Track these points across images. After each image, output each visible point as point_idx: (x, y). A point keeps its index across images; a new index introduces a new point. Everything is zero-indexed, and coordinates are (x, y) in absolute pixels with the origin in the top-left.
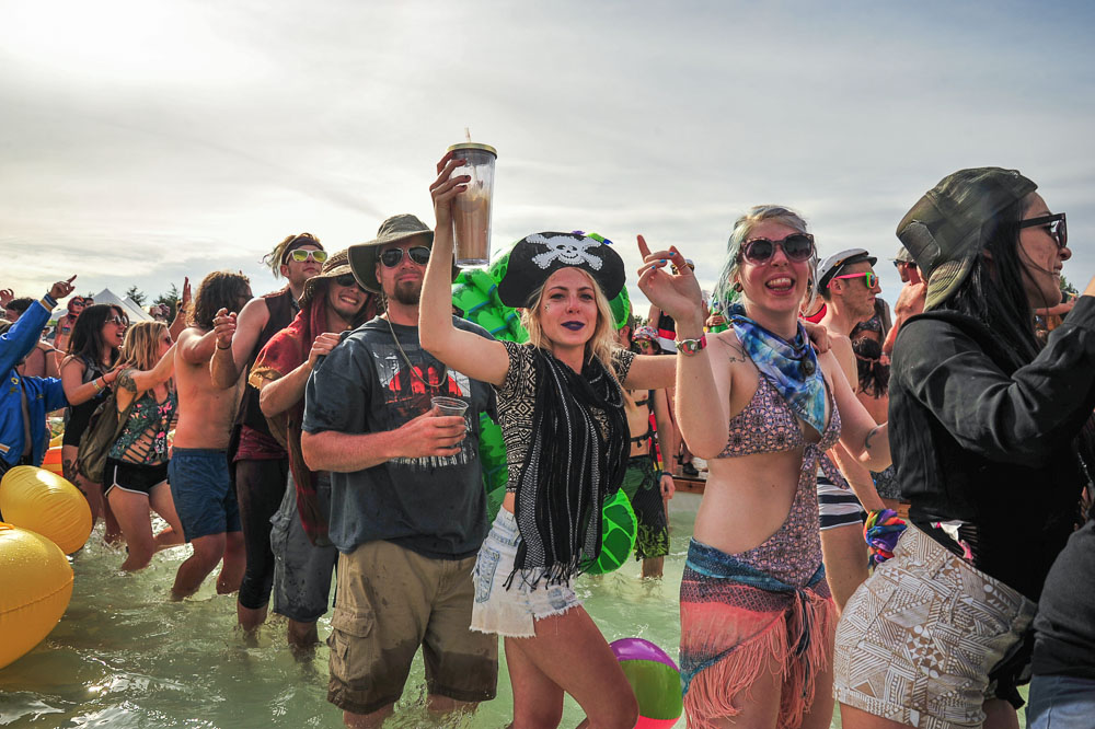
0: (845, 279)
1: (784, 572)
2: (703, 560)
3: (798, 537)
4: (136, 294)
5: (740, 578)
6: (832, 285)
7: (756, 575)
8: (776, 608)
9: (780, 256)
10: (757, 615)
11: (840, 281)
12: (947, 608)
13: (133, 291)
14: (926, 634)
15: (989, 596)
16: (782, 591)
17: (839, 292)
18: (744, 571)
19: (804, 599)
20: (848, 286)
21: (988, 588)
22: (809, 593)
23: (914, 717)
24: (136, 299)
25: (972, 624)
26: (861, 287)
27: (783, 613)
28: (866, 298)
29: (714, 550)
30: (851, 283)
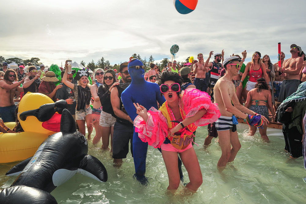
0: (231, 65)
4: (83, 62)
6: (227, 66)
9: (100, 75)
11: (230, 65)
13: (82, 62)
17: (229, 68)
20: (232, 67)
24: (83, 64)
26: (235, 68)
28: (236, 71)
30: (233, 66)
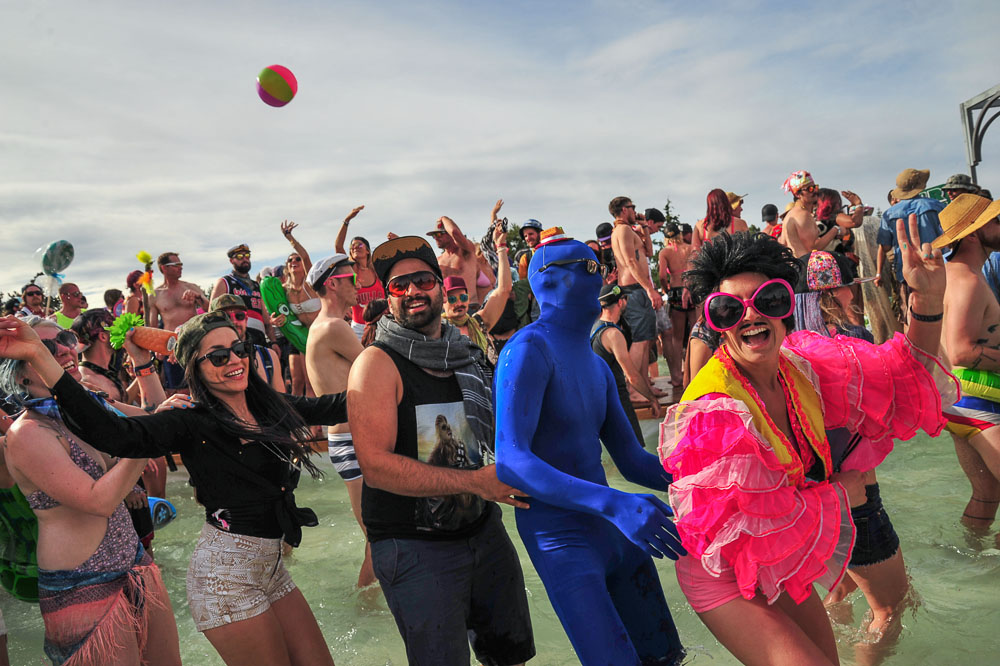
0: (338, 278)
1: (116, 564)
2: (54, 580)
3: (119, 535)
5: (85, 582)
7: (96, 575)
8: (116, 590)
10: (103, 601)
11: (334, 280)
12: (219, 557)
14: (213, 576)
15: (238, 544)
16: (118, 577)
17: (334, 288)
18: (87, 577)
19: (135, 574)
20: (340, 283)
21: (237, 540)
22: (136, 569)
23: (227, 618)
25: (233, 560)
26: (350, 284)
27: (121, 592)
29: (59, 572)
30: (342, 281)
